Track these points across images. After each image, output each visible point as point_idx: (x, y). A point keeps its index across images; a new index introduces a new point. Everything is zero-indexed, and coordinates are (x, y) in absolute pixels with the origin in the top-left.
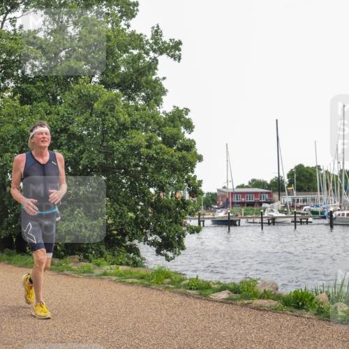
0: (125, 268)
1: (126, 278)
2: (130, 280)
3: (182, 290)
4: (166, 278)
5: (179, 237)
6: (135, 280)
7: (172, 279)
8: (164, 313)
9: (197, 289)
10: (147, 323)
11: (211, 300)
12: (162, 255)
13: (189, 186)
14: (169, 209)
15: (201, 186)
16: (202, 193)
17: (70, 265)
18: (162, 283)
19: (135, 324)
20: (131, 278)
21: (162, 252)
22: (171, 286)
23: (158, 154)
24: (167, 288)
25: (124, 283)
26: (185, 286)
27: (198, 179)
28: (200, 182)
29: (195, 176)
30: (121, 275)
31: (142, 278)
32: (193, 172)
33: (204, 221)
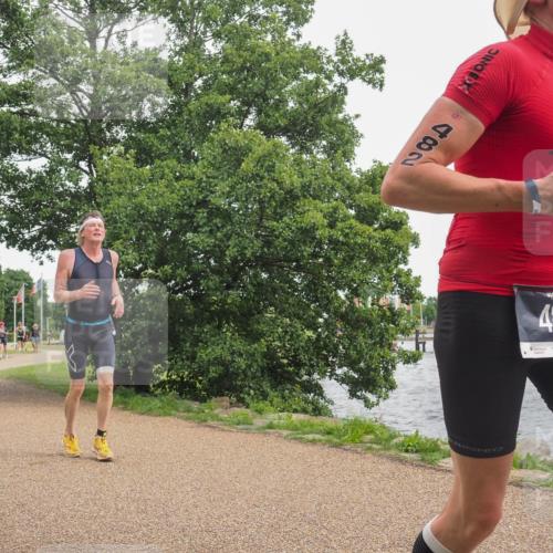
0: (302, 416)
1: (304, 433)
2: (310, 437)
3: (393, 452)
4: (367, 433)
5: (386, 369)
6: (318, 437)
7: (376, 436)
8: (366, 488)
9: (417, 452)
10: (340, 504)
11: (440, 470)
12: (359, 398)
13: (401, 286)
14: (370, 324)
15: (419, 286)
16: (421, 297)
17: (216, 412)
18: (361, 442)
19: (320, 504)
20: (311, 432)
21: (359, 394)
22: (374, 446)
23: (346, 235)
24: (370, 448)
25: (300, 440)
26: (397, 446)
27: (414, 274)
28: (418, 279)
29: (410, 271)
30: (295, 429)
31: (329, 433)
32: (406, 263)
33: (424, 344)
